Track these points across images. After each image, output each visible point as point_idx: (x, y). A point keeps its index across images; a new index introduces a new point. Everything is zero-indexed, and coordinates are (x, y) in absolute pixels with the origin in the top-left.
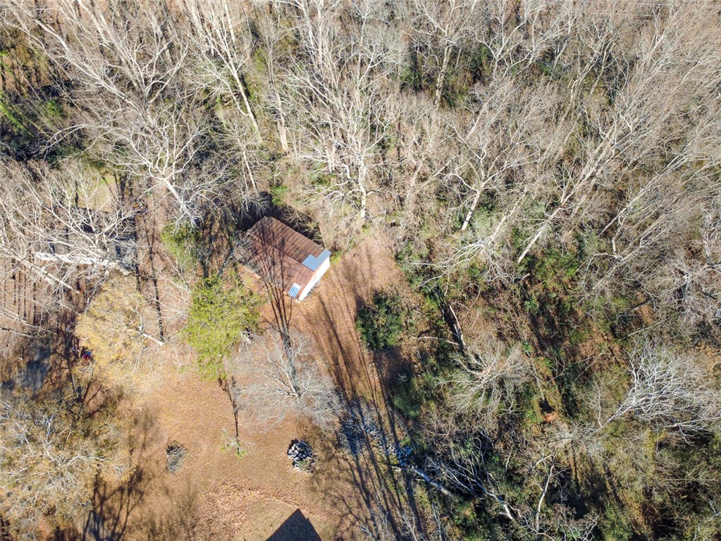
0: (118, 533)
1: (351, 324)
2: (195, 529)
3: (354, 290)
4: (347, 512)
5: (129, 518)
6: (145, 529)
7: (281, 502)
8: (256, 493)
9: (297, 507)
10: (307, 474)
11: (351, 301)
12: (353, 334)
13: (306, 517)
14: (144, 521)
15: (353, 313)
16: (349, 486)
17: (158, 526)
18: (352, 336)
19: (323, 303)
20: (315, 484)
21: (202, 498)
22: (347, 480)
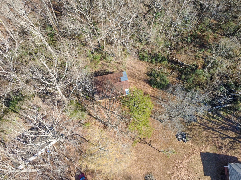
1: (151, 89)
3: (141, 80)
7: (194, 156)
8: (185, 161)
10: (191, 140)
12: (154, 90)
13: (205, 152)
15: (148, 85)
20: (196, 141)
22: (202, 131)
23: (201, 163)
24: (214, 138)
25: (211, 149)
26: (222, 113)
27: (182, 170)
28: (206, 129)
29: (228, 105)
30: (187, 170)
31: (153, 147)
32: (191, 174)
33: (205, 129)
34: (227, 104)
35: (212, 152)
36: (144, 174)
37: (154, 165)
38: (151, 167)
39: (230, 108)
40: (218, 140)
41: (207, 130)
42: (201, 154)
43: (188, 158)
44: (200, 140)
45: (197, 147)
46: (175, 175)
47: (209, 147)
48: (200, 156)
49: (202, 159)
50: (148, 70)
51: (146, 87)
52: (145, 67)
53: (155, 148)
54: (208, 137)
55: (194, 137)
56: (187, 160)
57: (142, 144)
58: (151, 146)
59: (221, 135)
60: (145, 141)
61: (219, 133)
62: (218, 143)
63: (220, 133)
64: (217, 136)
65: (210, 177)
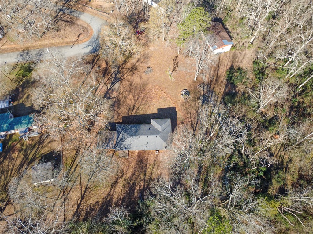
0: (121, 79)
1: (225, 70)
2: (143, 92)
3: (233, 62)
4: (190, 117)
5: (127, 77)
6: (129, 82)
7: (171, 102)
9: (175, 106)
10: (184, 100)
11: (230, 64)
12: (224, 74)
13: (176, 111)
14: (130, 80)
15: (228, 68)
16: (195, 112)
17: (133, 84)
18: (223, 74)
19: (220, 59)
20: (185, 104)
21: (149, 85)
22: (195, 110)
23: (167, 107)
31: (172, 73)
32: (156, 99)
35: (178, 116)
36: (151, 66)
38: (157, 71)
40: (189, 122)
43: (169, 97)
44: (186, 108)
45: (179, 105)
46: (154, 88)
47: (182, 115)
49: (170, 108)
50: (244, 68)
52: (247, 66)
54: (191, 114)
55: (188, 103)
59: (195, 125)
60: (176, 67)
65: (157, 113)
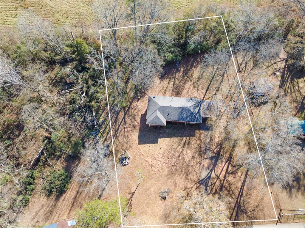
1: (69, 192)
3: (55, 205)
5: (192, 186)
8: (147, 159)
9: (138, 145)
10: (128, 152)
11: (60, 203)
15: (64, 196)
18: (73, 187)
19: (70, 211)
20: (128, 147)
22: (118, 140)
23: (147, 145)
24: (125, 130)
25: (135, 134)
26: (101, 120)
27: (154, 163)
28: (116, 136)
29: (94, 114)
30: (154, 158)
31: (135, 190)
32: (158, 154)
33: (117, 138)
34: (92, 114)
35: (138, 134)
36: (161, 201)
37: (152, 189)
38: (154, 193)
39: (97, 112)
40: (127, 128)
41: (118, 136)
42: (140, 144)
43: (144, 156)
44: (127, 143)
45: (134, 146)
46: (160, 169)
47: (133, 136)
48: (142, 145)
49: (145, 144)
50: (43, 195)
51: (67, 198)
52: (38, 198)
53: (136, 189)
54: (124, 136)
55: (125, 149)
56: (146, 157)
57: (132, 203)
58: (134, 193)
59: (122, 124)
61: (121, 126)
62: (130, 128)
63: (120, 124)
64: (123, 127)
65: (159, 139)
